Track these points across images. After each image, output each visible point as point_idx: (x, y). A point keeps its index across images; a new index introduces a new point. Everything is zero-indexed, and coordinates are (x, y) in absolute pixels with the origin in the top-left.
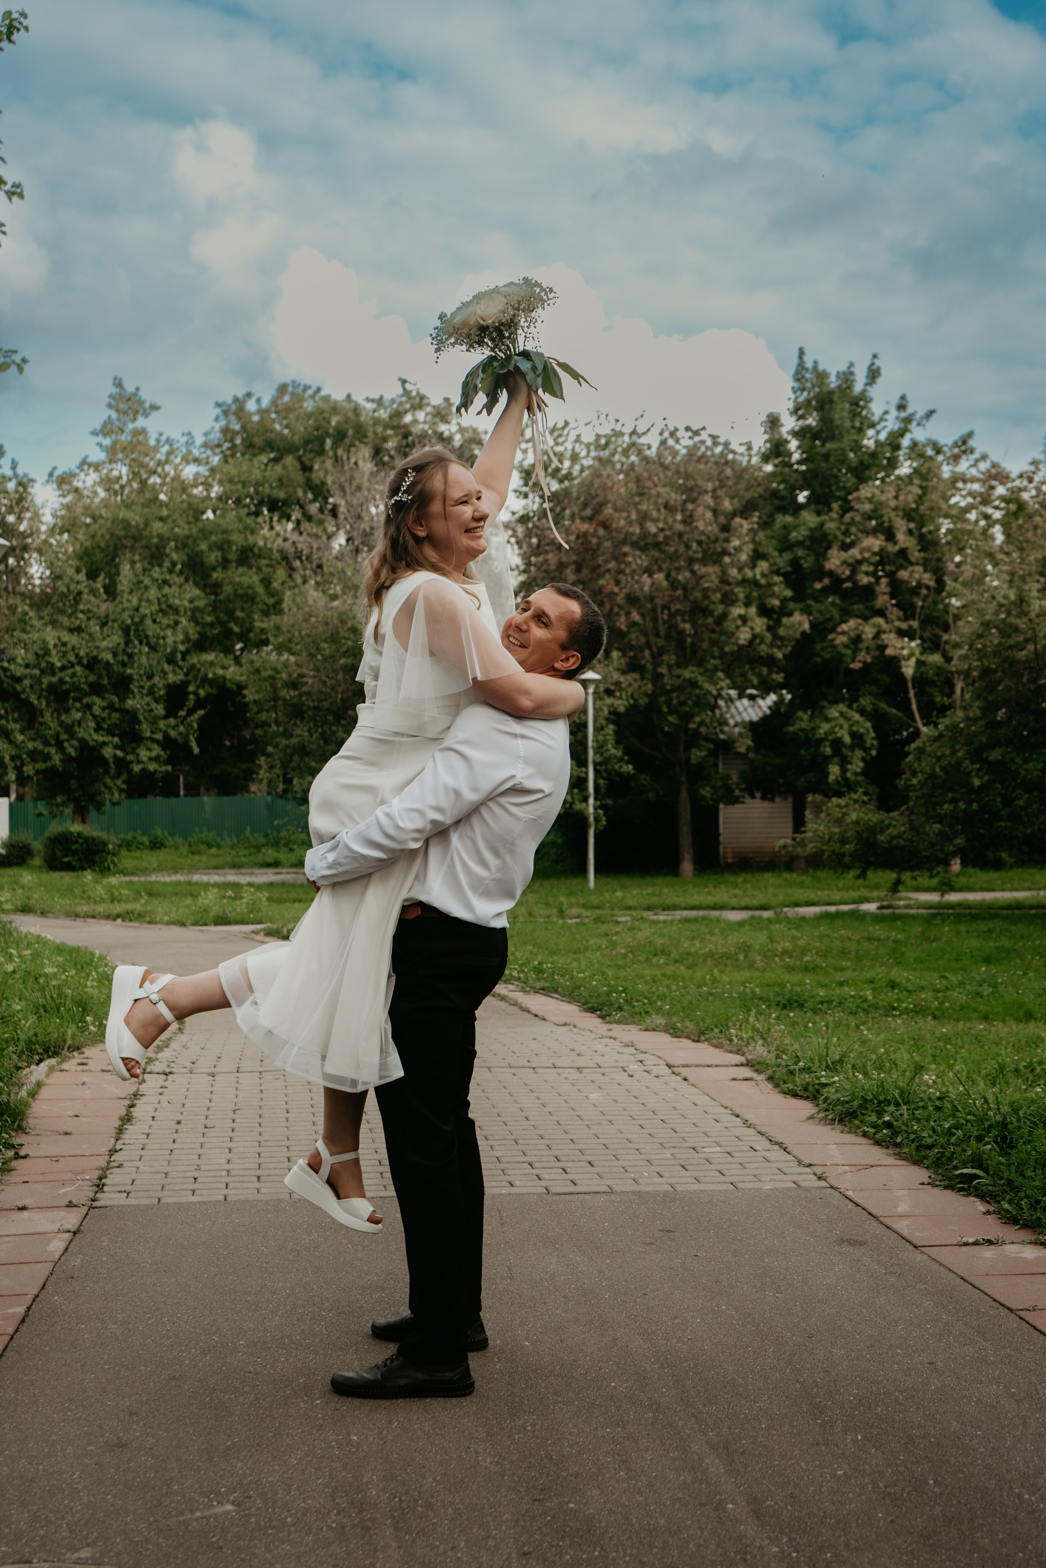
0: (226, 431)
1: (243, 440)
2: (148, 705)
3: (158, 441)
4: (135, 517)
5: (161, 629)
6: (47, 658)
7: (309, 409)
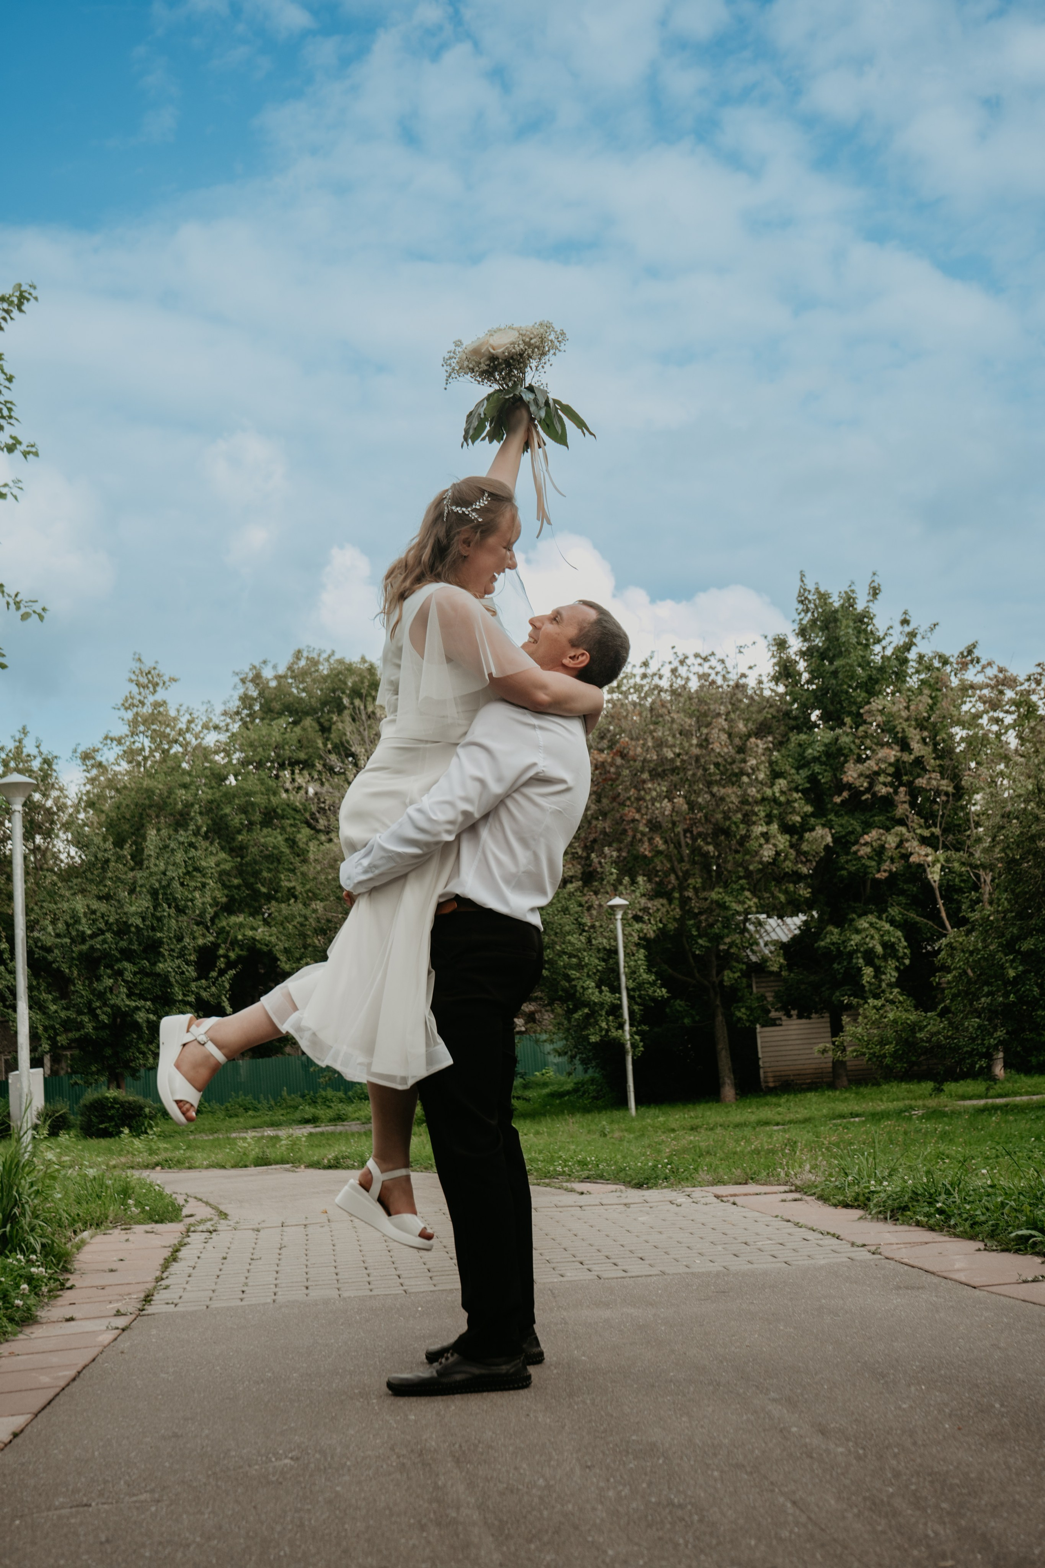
0: (246, 700)
1: (261, 706)
2: (179, 967)
3: (178, 711)
4: (159, 786)
5: (191, 892)
6: (77, 926)
7: (325, 672)
